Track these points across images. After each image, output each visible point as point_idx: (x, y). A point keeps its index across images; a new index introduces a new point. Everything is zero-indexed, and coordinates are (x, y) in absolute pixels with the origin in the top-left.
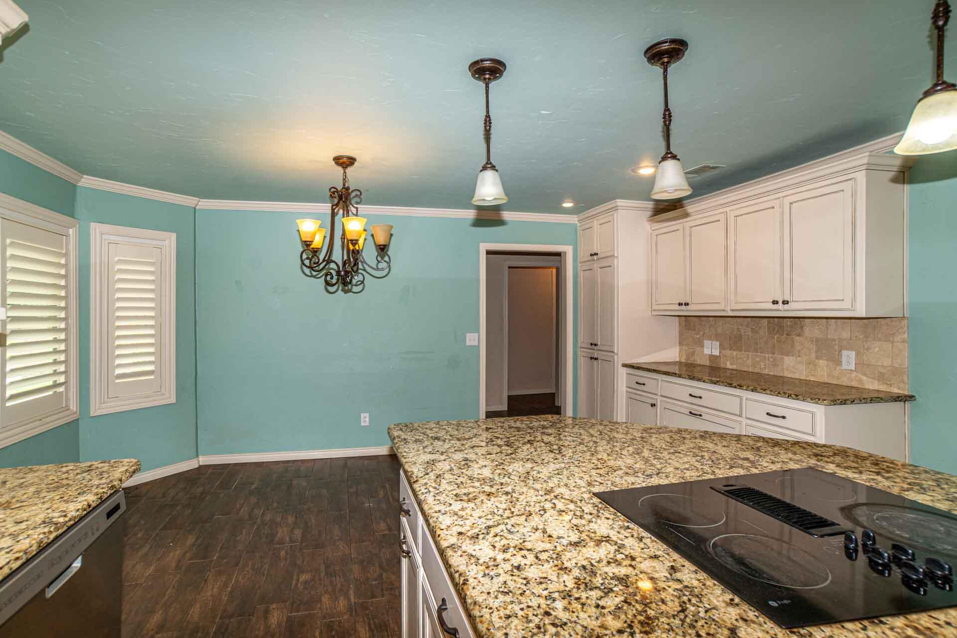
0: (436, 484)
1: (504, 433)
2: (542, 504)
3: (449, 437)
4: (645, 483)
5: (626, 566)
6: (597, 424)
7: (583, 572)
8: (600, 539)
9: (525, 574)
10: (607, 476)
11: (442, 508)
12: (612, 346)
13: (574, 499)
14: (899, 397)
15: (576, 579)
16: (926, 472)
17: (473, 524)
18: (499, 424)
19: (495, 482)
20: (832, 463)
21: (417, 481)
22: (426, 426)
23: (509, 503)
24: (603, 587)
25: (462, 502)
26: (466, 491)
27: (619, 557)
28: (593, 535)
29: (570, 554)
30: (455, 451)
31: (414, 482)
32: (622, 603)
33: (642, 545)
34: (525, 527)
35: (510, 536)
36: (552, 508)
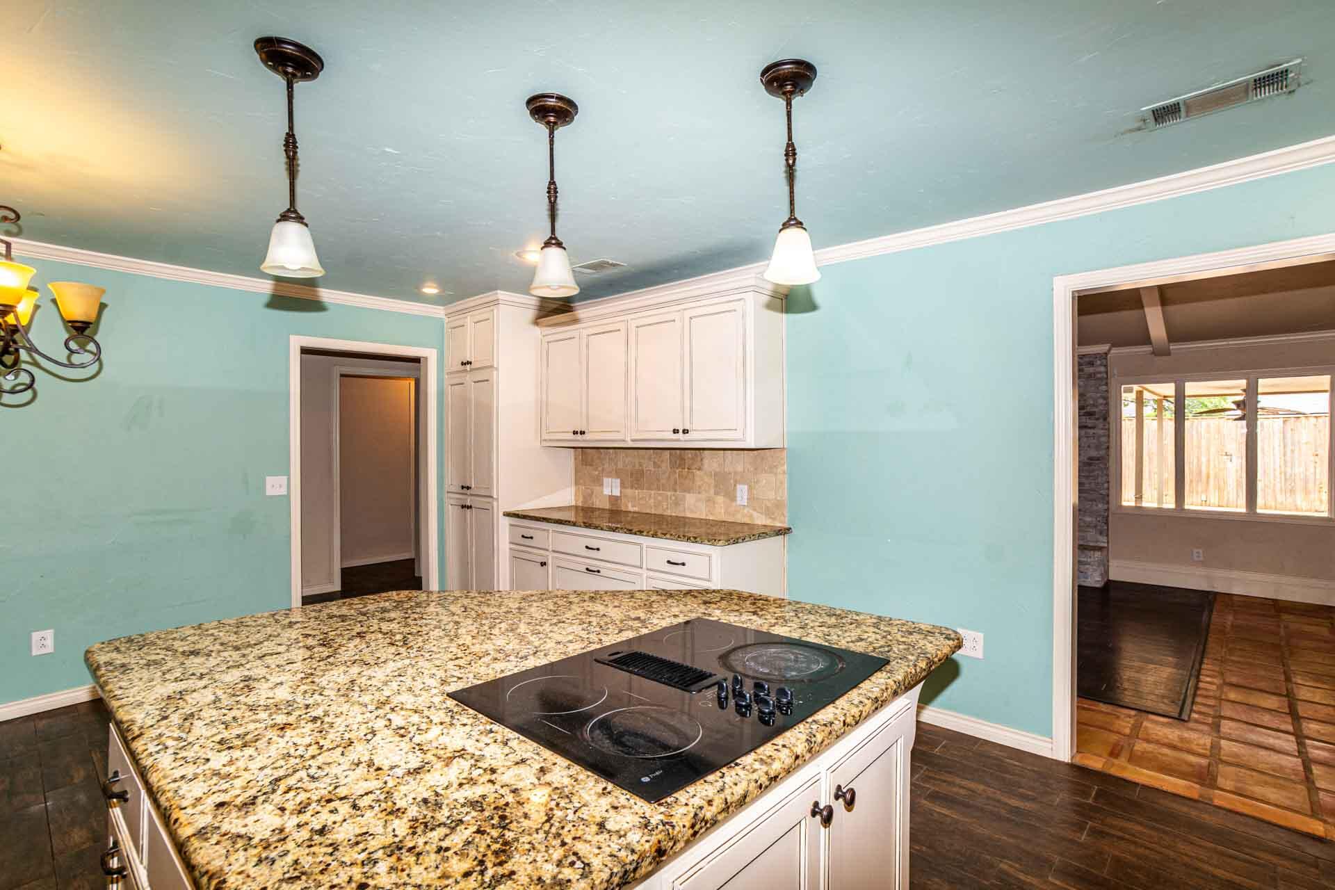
0: (183, 731)
1: (319, 627)
2: (370, 725)
3: (218, 647)
4: (518, 668)
5: (483, 783)
6: (461, 597)
7: (424, 808)
8: (451, 755)
9: (331, 838)
10: (468, 666)
11: (189, 770)
12: (490, 488)
13: (420, 708)
14: (779, 531)
15: (413, 820)
16: (790, 603)
17: (249, 782)
18: (313, 614)
19: (295, 706)
20: (718, 609)
21: (141, 734)
22: (175, 635)
23: (318, 734)
24: (449, 822)
25: (231, 751)
26: (241, 731)
27: (476, 773)
28: (442, 752)
29: (406, 787)
30: (228, 668)
31: (134, 739)
32: (473, 835)
33: (507, 750)
34: (339, 764)
35: (313, 785)
36: (386, 726)
